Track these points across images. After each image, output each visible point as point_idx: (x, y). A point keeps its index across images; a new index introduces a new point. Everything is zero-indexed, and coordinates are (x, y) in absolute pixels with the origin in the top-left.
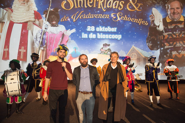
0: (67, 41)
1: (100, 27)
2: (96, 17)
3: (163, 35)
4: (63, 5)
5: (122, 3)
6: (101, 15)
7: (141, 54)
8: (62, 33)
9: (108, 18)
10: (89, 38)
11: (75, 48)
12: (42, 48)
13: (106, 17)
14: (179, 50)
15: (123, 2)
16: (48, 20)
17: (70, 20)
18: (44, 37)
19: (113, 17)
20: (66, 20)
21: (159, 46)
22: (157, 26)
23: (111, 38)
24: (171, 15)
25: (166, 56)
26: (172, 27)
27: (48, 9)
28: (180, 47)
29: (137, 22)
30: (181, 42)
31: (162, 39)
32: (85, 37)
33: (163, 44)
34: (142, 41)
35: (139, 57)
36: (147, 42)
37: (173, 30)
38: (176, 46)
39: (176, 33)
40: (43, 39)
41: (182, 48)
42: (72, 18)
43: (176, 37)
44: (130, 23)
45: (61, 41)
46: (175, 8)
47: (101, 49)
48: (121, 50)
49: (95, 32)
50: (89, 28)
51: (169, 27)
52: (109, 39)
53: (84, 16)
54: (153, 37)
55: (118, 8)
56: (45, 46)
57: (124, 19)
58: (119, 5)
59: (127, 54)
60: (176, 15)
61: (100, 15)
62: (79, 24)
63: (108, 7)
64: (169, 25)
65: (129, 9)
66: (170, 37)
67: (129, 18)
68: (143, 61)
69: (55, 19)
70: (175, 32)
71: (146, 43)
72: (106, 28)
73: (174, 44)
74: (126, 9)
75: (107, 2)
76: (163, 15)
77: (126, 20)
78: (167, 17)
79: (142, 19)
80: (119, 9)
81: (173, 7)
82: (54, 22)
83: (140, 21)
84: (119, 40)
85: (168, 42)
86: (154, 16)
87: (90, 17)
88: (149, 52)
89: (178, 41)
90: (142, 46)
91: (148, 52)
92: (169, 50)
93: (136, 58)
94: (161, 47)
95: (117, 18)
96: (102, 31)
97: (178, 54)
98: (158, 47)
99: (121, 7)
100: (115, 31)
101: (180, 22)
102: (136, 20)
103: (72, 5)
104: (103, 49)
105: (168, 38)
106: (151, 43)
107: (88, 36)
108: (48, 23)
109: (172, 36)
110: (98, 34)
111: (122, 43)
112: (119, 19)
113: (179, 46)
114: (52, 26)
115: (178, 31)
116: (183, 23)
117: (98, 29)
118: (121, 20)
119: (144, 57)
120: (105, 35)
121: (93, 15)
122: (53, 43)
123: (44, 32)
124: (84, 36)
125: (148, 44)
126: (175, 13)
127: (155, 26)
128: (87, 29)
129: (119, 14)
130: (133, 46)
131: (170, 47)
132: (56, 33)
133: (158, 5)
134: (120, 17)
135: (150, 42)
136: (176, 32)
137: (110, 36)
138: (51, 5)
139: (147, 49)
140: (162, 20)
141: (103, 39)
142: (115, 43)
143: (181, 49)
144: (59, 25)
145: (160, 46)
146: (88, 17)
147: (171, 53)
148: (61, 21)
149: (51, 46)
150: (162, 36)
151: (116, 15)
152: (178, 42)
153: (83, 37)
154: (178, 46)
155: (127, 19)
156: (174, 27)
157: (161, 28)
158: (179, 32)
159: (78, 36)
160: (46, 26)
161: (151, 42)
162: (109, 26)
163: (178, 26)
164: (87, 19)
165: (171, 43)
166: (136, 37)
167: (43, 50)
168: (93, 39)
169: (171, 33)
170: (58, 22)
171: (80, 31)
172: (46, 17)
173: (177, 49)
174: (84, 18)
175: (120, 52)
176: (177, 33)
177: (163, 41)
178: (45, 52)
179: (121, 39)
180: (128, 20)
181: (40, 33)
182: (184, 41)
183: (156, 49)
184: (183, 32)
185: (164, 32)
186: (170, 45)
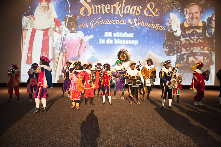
0: (85, 47)
1: (117, 33)
2: (113, 23)
3: (180, 41)
4: (81, 12)
5: (139, 8)
7: (157, 59)
8: (81, 39)
9: (125, 23)
10: (106, 44)
11: (93, 53)
12: (62, 54)
13: (123, 23)
14: (196, 56)
15: (141, 7)
16: (68, 27)
17: (88, 26)
18: (64, 43)
19: (130, 23)
20: (84, 26)
21: (175, 52)
22: (174, 31)
24: (189, 20)
25: (183, 62)
26: (190, 32)
27: (67, 16)
28: (197, 53)
29: (154, 27)
30: (199, 48)
31: (179, 44)
32: (102, 43)
33: (179, 50)
34: (159, 47)
35: (155, 62)
36: (164, 48)
37: (191, 35)
38: (193, 52)
39: (193, 38)
40: (63, 44)
41: (199, 54)
42: (90, 24)
43: (193, 42)
44: (147, 29)
45: (79, 47)
46: (194, 13)
48: (138, 56)
49: (112, 38)
50: (107, 34)
51: (187, 32)
52: (126, 44)
53: (101, 22)
54: (170, 43)
55: (135, 14)
56: (65, 51)
57: (141, 25)
58: (136, 11)
59: (143, 60)
60: (194, 20)
61: (118, 21)
62: (96, 30)
63: (125, 12)
64: (187, 31)
65: (146, 15)
66: (188, 43)
67: (146, 24)
68: (159, 67)
69: (74, 26)
70: (192, 38)
71: (162, 48)
72: (123, 34)
73: (191, 50)
74: (143, 14)
75: (124, 8)
76: (181, 20)
77: (143, 25)
78: (185, 22)
79: (159, 25)
80: (137, 14)
81: (192, 12)
82: (73, 29)
83: (157, 27)
84: (136, 46)
85: (185, 48)
86: (171, 21)
87: (108, 23)
88: (166, 58)
90: (158, 51)
91: (164, 57)
92: (186, 55)
94: (178, 52)
95: (134, 24)
96: (119, 36)
97: (195, 59)
98: (174, 52)
99: (138, 13)
100: (132, 36)
101: (199, 27)
102: (153, 26)
103: (90, 12)
105: (185, 43)
106: (168, 49)
108: (67, 29)
109: (189, 41)
110: (115, 40)
111: (139, 48)
112: (136, 24)
113: (196, 51)
114: (71, 33)
116: (202, 28)
117: (115, 35)
118: (138, 25)
119: (160, 62)
120: (121, 41)
121: (110, 21)
122: (72, 49)
123: (64, 38)
124: (102, 41)
125: (164, 49)
126: (193, 18)
127: (173, 32)
128: (104, 35)
129: (136, 20)
130: (150, 52)
131: (187, 52)
132: (75, 39)
133: (176, 9)
134: (137, 22)
135: (166, 47)
136: (194, 38)
137: (127, 42)
138: (70, 12)
140: (179, 25)
141: (120, 45)
142: (131, 49)
143: (198, 55)
144: (77, 31)
145: (176, 51)
146: (106, 23)
147: (188, 59)
148: (80, 27)
149: (70, 51)
150: (179, 41)
151: (133, 21)
152: (195, 48)
153: (100, 43)
154: (195, 52)
156: (192, 32)
157: (179, 33)
158: (197, 38)
159: (96, 42)
160: (66, 32)
161: (167, 48)
162: (126, 31)
163: (196, 31)
164: (105, 25)
165: (188, 48)
166: (152, 42)
167: (63, 55)
168: (110, 44)
169: (188, 38)
170: (77, 28)
171: (98, 37)
172: (65, 24)
173: (194, 54)
174: (102, 24)
177: (179, 47)
178: (64, 57)
180: (145, 25)
181: (60, 39)
183: (172, 54)
184: (201, 37)
185: (181, 38)
186: (187, 50)
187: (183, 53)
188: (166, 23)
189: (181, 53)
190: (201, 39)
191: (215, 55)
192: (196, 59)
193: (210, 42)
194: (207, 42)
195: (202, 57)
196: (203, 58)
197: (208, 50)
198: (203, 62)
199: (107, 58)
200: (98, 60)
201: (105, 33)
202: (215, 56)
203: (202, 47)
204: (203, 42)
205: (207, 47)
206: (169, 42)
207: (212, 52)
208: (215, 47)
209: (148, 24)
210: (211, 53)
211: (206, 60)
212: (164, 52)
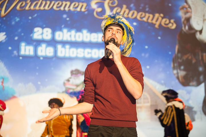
1: (65, 31)
2: (55, 7)
6: (68, 3)
9: (83, 10)
10: (36, 57)
11: (3, 79)
13: (78, 9)
19: (93, 10)
21: (201, 77)
22: (197, 31)
23: (89, 56)
29: (149, 21)
32: (27, 53)
34: (162, 65)
35: (156, 102)
36: (174, 68)
44: (135, 24)
47: (66, 82)
49: (53, 43)
50: (38, 33)
53: (26, 4)
54: (188, 56)
61: (66, 5)
71: (171, 70)
72: (79, 34)
77: (125, 15)
79: (162, 15)
83: (158, 20)
86: (190, 7)
87: (42, 8)
90: (162, 76)
93: (149, 104)
95: (103, 12)
96: (69, 39)
98: (199, 78)
102: (148, 17)
104: (71, 82)
106: (184, 70)
107: (36, 51)
110: (59, 47)
117: (60, 36)
120: (75, 50)
121: (48, 2)
124: (26, 50)
125: (175, 72)
127: (193, 31)
128: (33, 35)
129: (109, 3)
134: (112, 9)
135: (180, 67)
137: (88, 53)
141: (70, 59)
145: (204, 77)
146: (37, 8)
153: (22, 52)
155: (128, 14)
161: (182, 67)
162: (85, 28)
164: (35, 11)
166: (147, 55)
168: (46, 58)
171: (16, 38)
174: (27, 8)
180: (130, 15)
183: (195, 83)
188: (177, 11)
199: (38, 89)
200: (16, 95)
201: (36, 29)
206: (186, 55)
209: (136, 12)
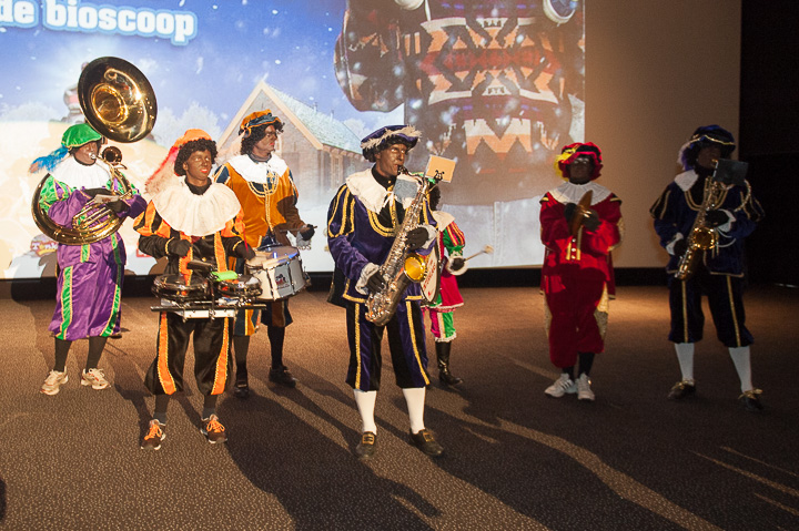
3: (423, 31)
7: (303, 130)
14: (500, 114)
21: (399, 90)
23: (131, 28)
25: (435, 146)
28: (503, 100)
30: (511, 75)
31: (418, 51)
33: (419, 82)
34: (312, 58)
35: (295, 147)
36: (338, 66)
37: (474, 7)
38: (486, 93)
39: (486, 24)
41: (512, 104)
43: (487, 45)
47: (70, 93)
48: (194, 106)
52: (118, 35)
54: (371, 39)
59: (224, 129)
66: (458, 45)
68: (316, 172)
70: (481, 21)
73: (476, 83)
84: (180, 47)
85: (448, 72)
88: (350, 122)
89: (497, 69)
90: (309, 84)
91: (341, 119)
92: (453, 110)
94: (412, 93)
97: (492, 133)
98: (392, 92)
105: (446, 47)
106: (361, 72)
109: (467, 38)
111: (200, 60)
113: (499, 93)
115: (500, 17)
119: (321, 147)
120: (92, 11)
125: (341, 75)
130: (262, 85)
131: (456, 95)
135: (351, 63)
136: (489, 21)
137: (128, 20)
139: (336, 101)
141: (81, 34)
142: (154, 62)
143: (507, 110)
145: (404, 89)
147: (460, 130)
150: (417, 34)
152: (495, 73)
154: (493, 93)
158: (504, 20)
161: (357, 66)
165: (462, 76)
166: (276, 33)
169: (461, 21)
173: (488, 108)
175: (185, 113)
176: (493, 25)
177: (419, 64)
179: (191, 41)
182: (523, 69)
183: (383, 104)
184: (521, 21)
185: (429, 17)
186: (456, 86)
187: (435, 97)
189: (425, 97)
190: (524, 30)
191: (582, 113)
192: (500, 132)
193: (561, 51)
194: (547, 47)
195: (527, 122)
196: (532, 128)
197: (553, 86)
198: (532, 145)
202: (583, 120)
203: (527, 72)
204: (531, 43)
205: (549, 71)
206: (367, 36)
207: (573, 99)
208: (583, 71)
210: (566, 104)
211: (544, 136)
212: (339, 88)
